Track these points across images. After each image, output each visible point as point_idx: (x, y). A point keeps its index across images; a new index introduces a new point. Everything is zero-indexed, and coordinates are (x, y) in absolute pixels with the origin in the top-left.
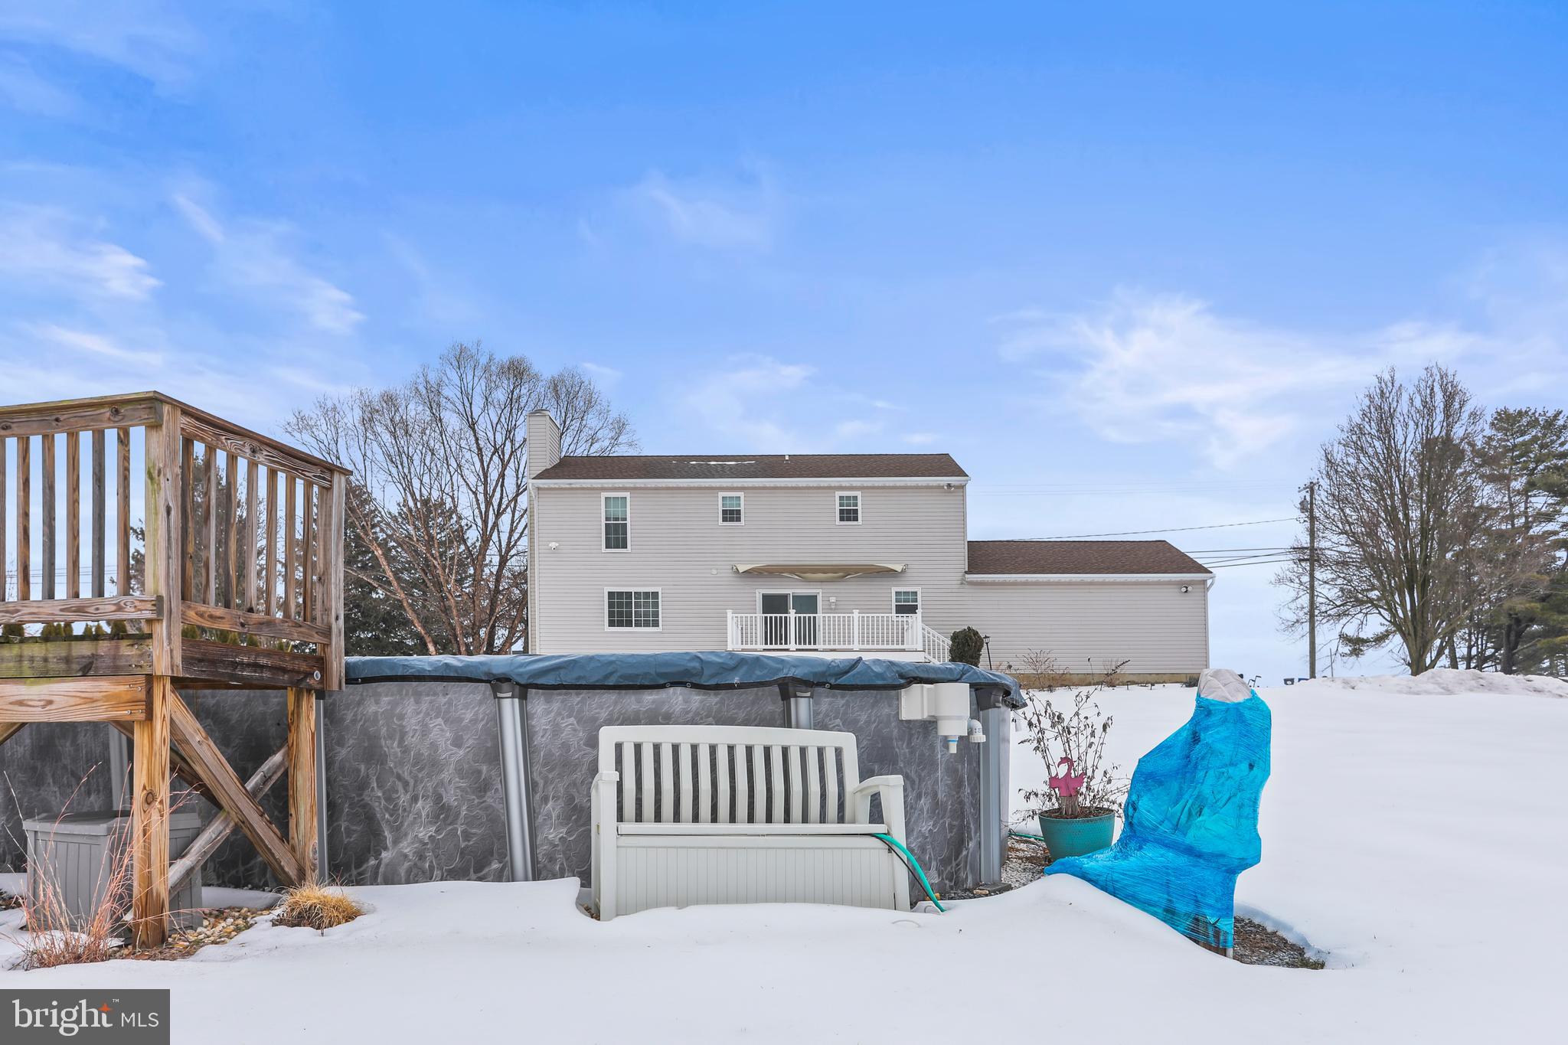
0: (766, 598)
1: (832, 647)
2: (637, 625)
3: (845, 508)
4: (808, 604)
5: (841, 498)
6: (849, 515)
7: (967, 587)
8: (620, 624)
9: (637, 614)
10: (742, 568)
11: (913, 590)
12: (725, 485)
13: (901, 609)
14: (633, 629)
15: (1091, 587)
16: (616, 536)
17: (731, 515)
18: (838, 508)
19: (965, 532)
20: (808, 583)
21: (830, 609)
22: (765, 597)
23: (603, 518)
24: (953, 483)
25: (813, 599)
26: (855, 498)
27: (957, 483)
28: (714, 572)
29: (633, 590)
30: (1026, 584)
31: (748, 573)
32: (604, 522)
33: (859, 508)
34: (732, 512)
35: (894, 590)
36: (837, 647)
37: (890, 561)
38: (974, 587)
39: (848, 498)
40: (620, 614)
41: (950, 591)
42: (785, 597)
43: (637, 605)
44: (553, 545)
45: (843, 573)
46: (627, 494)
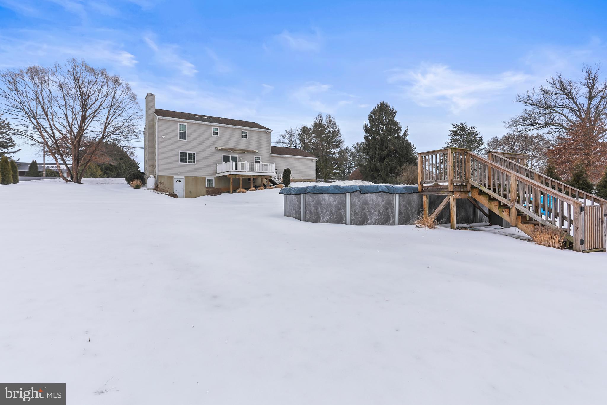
1: (241, 171)
2: (189, 162)
4: (234, 159)
5: (243, 132)
6: (245, 136)
8: (183, 162)
9: (189, 159)
10: (219, 148)
11: (259, 157)
12: (214, 125)
13: (257, 162)
14: (188, 163)
16: (183, 136)
17: (215, 133)
18: (242, 134)
19: (270, 145)
20: (235, 153)
21: (240, 160)
22: (224, 156)
23: (179, 130)
25: (236, 158)
26: (246, 132)
27: (267, 132)
28: (211, 149)
29: (188, 152)
31: (221, 150)
32: (179, 131)
33: (247, 135)
34: (215, 132)
35: (255, 157)
36: (242, 171)
37: (255, 149)
38: (272, 157)
39: (245, 132)
40: (183, 159)
41: (267, 158)
42: (229, 157)
43: (189, 156)
44: (164, 137)
45: (244, 152)
46: (186, 124)
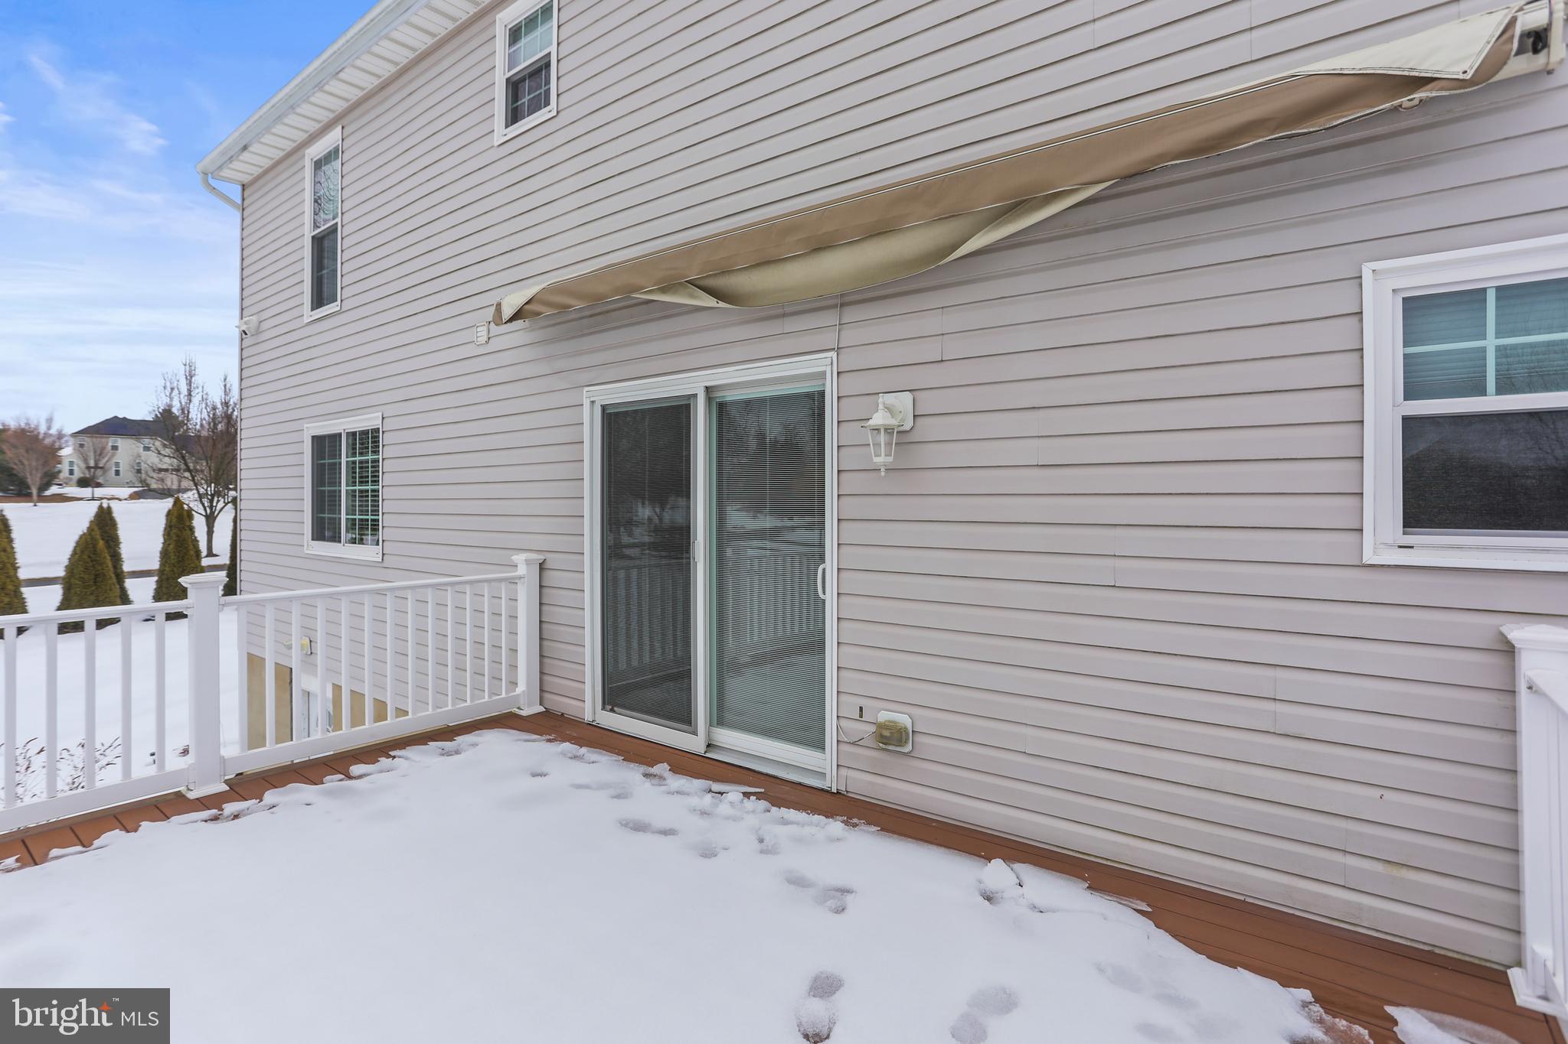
9: (350, 502)
14: (342, 550)
23: (308, 225)
29: (343, 425)
32: (308, 236)
43: (350, 476)
46: (338, 135)
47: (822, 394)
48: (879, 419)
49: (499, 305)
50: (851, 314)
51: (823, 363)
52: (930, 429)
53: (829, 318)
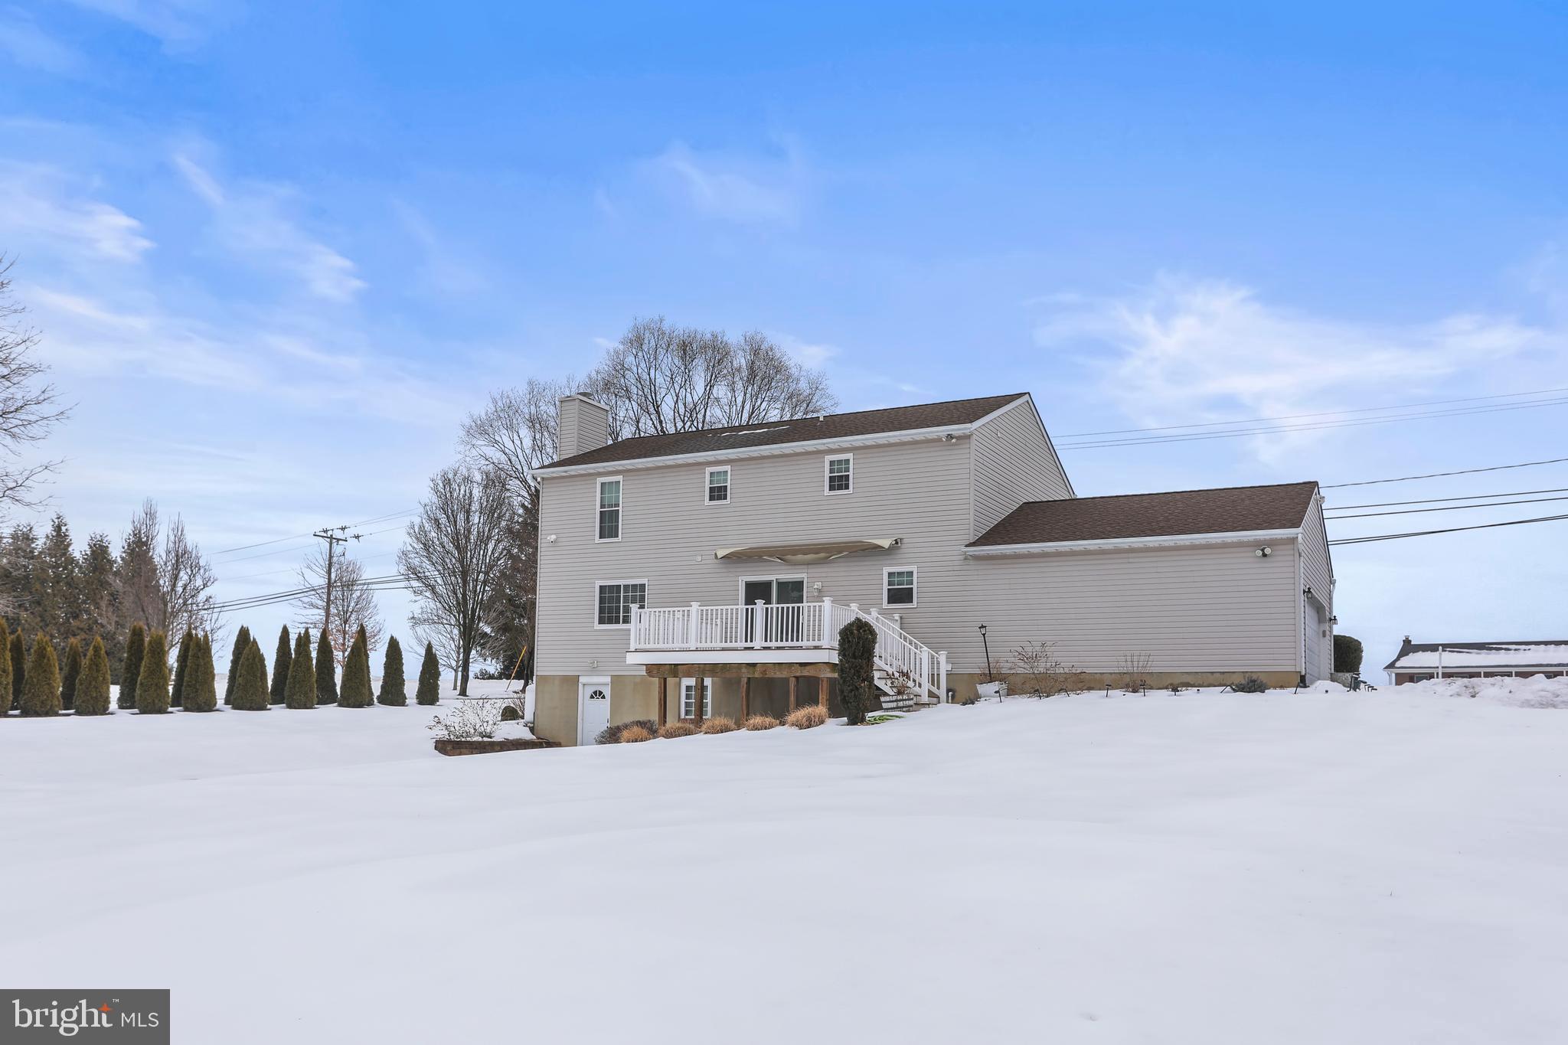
0: (750, 586)
2: (626, 620)
3: (836, 474)
4: (793, 591)
5: (832, 463)
6: (839, 482)
7: (971, 562)
8: (608, 622)
9: (626, 608)
10: (721, 553)
11: (907, 570)
12: (713, 459)
14: (623, 625)
15: (1130, 555)
16: (609, 525)
17: (718, 493)
18: (827, 475)
20: (793, 567)
21: (811, 597)
22: (747, 585)
23: (598, 506)
24: (954, 433)
25: (798, 586)
26: (847, 462)
27: (960, 433)
28: (699, 558)
29: (622, 582)
30: (1044, 555)
31: (728, 558)
32: (598, 509)
33: (851, 473)
34: (718, 489)
35: (886, 570)
38: (979, 562)
39: (840, 462)
40: (609, 610)
41: (950, 568)
42: (768, 584)
43: (626, 599)
44: (553, 537)
45: (827, 553)
46: (621, 478)
47: (803, 582)
48: (816, 587)
49: (716, 554)
50: (810, 566)
51: (804, 575)
52: (825, 589)
53: (805, 567)
